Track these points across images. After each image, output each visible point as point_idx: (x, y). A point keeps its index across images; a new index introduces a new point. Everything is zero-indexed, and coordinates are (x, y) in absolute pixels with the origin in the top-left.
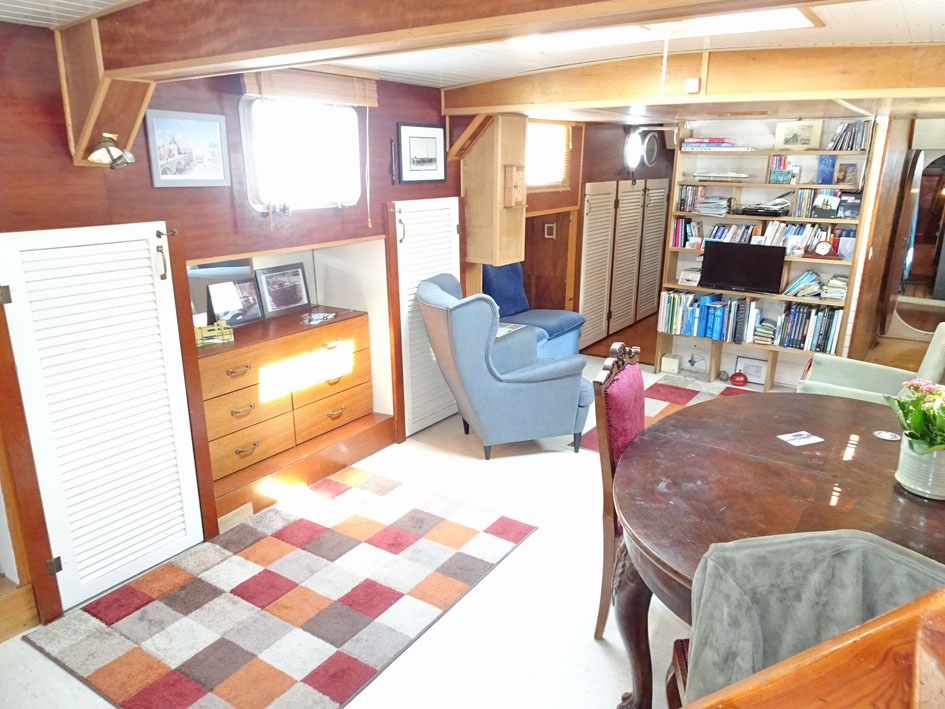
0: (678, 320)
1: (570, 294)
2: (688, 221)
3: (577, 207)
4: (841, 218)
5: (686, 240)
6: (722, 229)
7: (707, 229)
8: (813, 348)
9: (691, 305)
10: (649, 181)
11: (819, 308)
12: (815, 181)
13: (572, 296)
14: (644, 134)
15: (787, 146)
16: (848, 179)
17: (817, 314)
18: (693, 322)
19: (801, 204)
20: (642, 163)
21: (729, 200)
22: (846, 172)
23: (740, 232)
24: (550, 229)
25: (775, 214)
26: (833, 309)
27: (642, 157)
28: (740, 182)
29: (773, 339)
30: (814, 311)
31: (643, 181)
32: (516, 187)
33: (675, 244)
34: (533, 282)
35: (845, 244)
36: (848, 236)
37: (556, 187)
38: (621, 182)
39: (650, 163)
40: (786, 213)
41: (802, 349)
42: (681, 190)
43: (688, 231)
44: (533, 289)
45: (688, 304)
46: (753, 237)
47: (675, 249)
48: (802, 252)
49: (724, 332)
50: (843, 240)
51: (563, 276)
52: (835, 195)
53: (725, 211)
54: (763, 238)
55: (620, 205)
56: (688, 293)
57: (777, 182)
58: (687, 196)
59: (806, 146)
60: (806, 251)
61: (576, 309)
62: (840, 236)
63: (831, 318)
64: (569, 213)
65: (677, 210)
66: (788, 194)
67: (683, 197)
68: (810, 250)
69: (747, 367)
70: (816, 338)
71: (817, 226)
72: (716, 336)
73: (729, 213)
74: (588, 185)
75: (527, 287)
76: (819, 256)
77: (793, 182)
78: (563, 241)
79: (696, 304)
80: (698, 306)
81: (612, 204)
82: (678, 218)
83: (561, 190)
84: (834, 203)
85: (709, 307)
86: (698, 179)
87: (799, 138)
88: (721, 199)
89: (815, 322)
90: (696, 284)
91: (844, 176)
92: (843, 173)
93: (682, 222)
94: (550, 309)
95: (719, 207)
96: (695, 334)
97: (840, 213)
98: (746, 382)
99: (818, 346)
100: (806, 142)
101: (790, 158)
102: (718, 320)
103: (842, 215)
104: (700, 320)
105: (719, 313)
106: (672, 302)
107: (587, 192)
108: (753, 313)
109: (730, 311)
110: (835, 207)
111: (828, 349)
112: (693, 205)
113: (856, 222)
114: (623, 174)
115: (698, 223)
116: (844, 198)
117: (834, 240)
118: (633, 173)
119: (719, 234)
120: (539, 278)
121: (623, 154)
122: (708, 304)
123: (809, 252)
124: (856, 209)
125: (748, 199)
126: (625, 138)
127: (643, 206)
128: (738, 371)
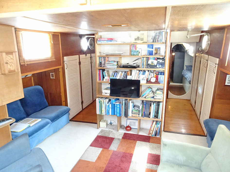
0: (103, 109)
1: (63, 99)
2: (104, 70)
3: (62, 66)
4: (158, 68)
5: (103, 78)
6: (116, 73)
7: (111, 73)
8: (154, 117)
9: (108, 103)
10: (92, 54)
11: (154, 102)
12: (147, 54)
13: (64, 100)
14: (88, 39)
15: (136, 41)
16: (158, 53)
17: (153, 104)
18: (109, 110)
19: (143, 63)
20: (88, 48)
21: (118, 62)
22: (157, 50)
23: (123, 74)
24: (52, 75)
25: (134, 67)
26: (159, 102)
27: (88, 46)
28: (121, 55)
29: (139, 114)
30: (152, 104)
31: (90, 54)
32: (7, 63)
33: (100, 80)
34: (49, 95)
35: (161, 77)
36: (161, 75)
37: (48, 59)
38: (80, 55)
39: (91, 48)
40: (139, 67)
41: (149, 117)
42: (99, 59)
43: (104, 74)
44: (49, 98)
45: (107, 103)
46: (128, 76)
47: (100, 82)
48: (145, 81)
49: (121, 113)
50: (159, 76)
51: (60, 93)
52: (155, 59)
53: (116, 66)
54: (131, 76)
55: (81, 64)
56: (106, 98)
57: (134, 55)
58: (102, 61)
59: (142, 41)
60: (147, 81)
61: (67, 105)
62: (158, 74)
63: (159, 105)
64: (59, 69)
65: (98, 67)
66: (138, 59)
67: (100, 61)
68: (148, 80)
69: (130, 122)
70: (154, 113)
71: (150, 71)
72: (118, 115)
73: (118, 67)
74: (65, 57)
75: (47, 97)
76: (152, 83)
77: (140, 55)
78: (57, 79)
79: (110, 103)
80: (111, 103)
81: (78, 64)
82: (100, 70)
83: (50, 60)
84: (155, 62)
85: (114, 104)
86: (105, 54)
87: (140, 38)
88: (114, 61)
89: (153, 108)
90: (109, 95)
91: (157, 52)
92: (156, 51)
93: (101, 71)
94: (57, 105)
95: (113, 65)
96: (110, 114)
97: (158, 66)
98: (131, 128)
99: (155, 116)
100: (142, 39)
101: (137, 46)
102: (118, 109)
103: (158, 67)
104: (112, 109)
105: (118, 106)
106: (100, 103)
107: (65, 60)
108: (131, 105)
109: (122, 105)
110: (156, 64)
111: (159, 117)
112: (104, 64)
113: (164, 69)
114: (82, 52)
115: (107, 71)
116: (158, 60)
117: (156, 76)
118: (85, 52)
119: (115, 75)
120: (51, 94)
121: (80, 45)
122: (114, 103)
123: (148, 81)
124: (163, 64)
125: (124, 61)
126: (81, 39)
127: (91, 63)
128: (127, 125)
